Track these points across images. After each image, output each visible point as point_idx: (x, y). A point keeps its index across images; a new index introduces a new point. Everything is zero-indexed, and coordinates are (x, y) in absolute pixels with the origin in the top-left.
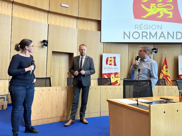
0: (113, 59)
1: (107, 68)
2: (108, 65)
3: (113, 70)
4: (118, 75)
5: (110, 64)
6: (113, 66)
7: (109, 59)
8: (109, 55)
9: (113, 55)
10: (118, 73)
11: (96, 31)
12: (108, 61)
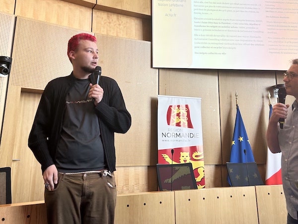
1: (169, 135)
2: (173, 127)
3: (185, 139)
4: (198, 154)
5: (178, 124)
7: (174, 111)
10: (197, 147)
11: (140, 41)
12: (172, 114)
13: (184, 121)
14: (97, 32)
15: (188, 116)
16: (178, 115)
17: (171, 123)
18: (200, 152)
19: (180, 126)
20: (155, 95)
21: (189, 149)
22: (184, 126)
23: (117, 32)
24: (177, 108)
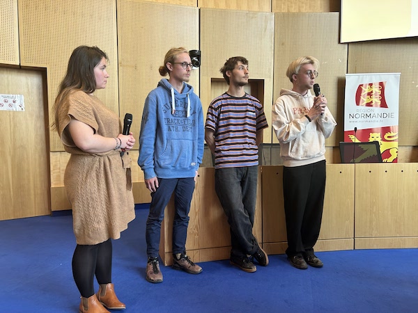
0: (376, 90)
1: (357, 116)
2: (362, 108)
3: (377, 119)
4: (392, 134)
5: (369, 105)
6: (377, 110)
7: (366, 90)
8: (365, 79)
9: (375, 78)
10: (391, 128)
11: (325, 13)
12: (362, 94)
13: (376, 100)
14: (278, 11)
15: (382, 95)
16: (370, 94)
17: (360, 104)
18: (394, 134)
19: (372, 106)
20: (342, 74)
21: (380, 130)
22: (376, 106)
23: (299, 7)
24: (368, 86)
